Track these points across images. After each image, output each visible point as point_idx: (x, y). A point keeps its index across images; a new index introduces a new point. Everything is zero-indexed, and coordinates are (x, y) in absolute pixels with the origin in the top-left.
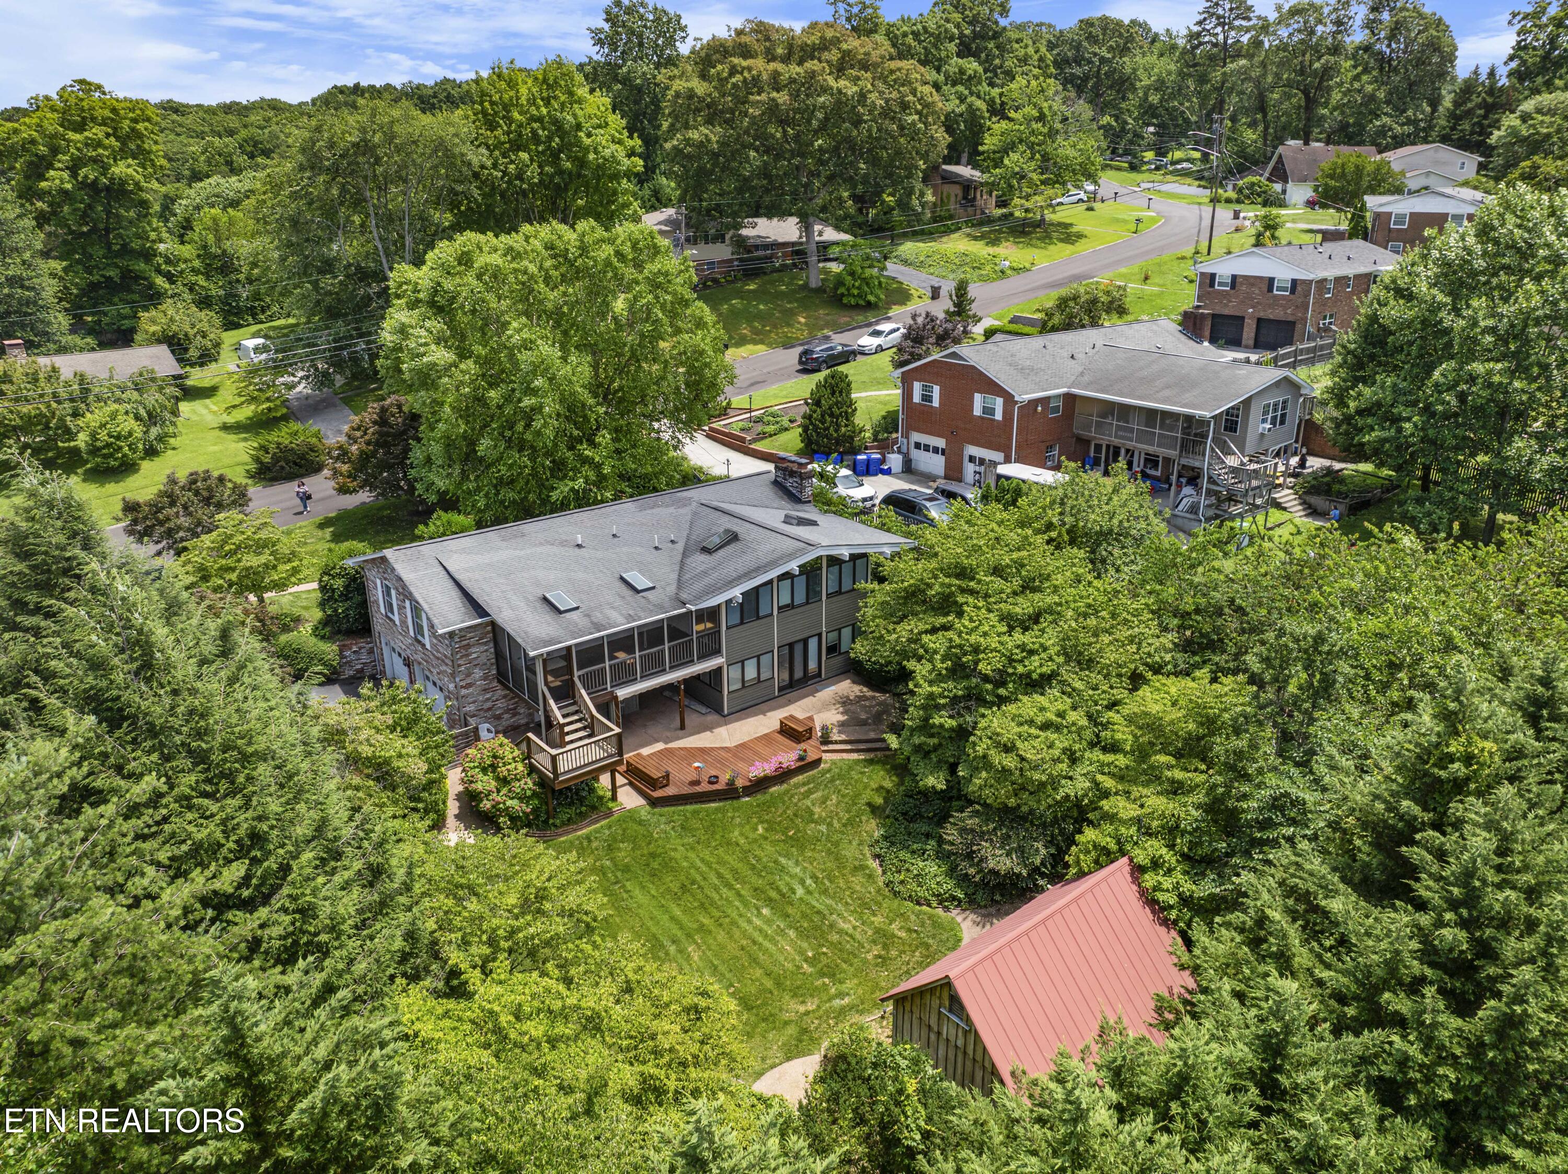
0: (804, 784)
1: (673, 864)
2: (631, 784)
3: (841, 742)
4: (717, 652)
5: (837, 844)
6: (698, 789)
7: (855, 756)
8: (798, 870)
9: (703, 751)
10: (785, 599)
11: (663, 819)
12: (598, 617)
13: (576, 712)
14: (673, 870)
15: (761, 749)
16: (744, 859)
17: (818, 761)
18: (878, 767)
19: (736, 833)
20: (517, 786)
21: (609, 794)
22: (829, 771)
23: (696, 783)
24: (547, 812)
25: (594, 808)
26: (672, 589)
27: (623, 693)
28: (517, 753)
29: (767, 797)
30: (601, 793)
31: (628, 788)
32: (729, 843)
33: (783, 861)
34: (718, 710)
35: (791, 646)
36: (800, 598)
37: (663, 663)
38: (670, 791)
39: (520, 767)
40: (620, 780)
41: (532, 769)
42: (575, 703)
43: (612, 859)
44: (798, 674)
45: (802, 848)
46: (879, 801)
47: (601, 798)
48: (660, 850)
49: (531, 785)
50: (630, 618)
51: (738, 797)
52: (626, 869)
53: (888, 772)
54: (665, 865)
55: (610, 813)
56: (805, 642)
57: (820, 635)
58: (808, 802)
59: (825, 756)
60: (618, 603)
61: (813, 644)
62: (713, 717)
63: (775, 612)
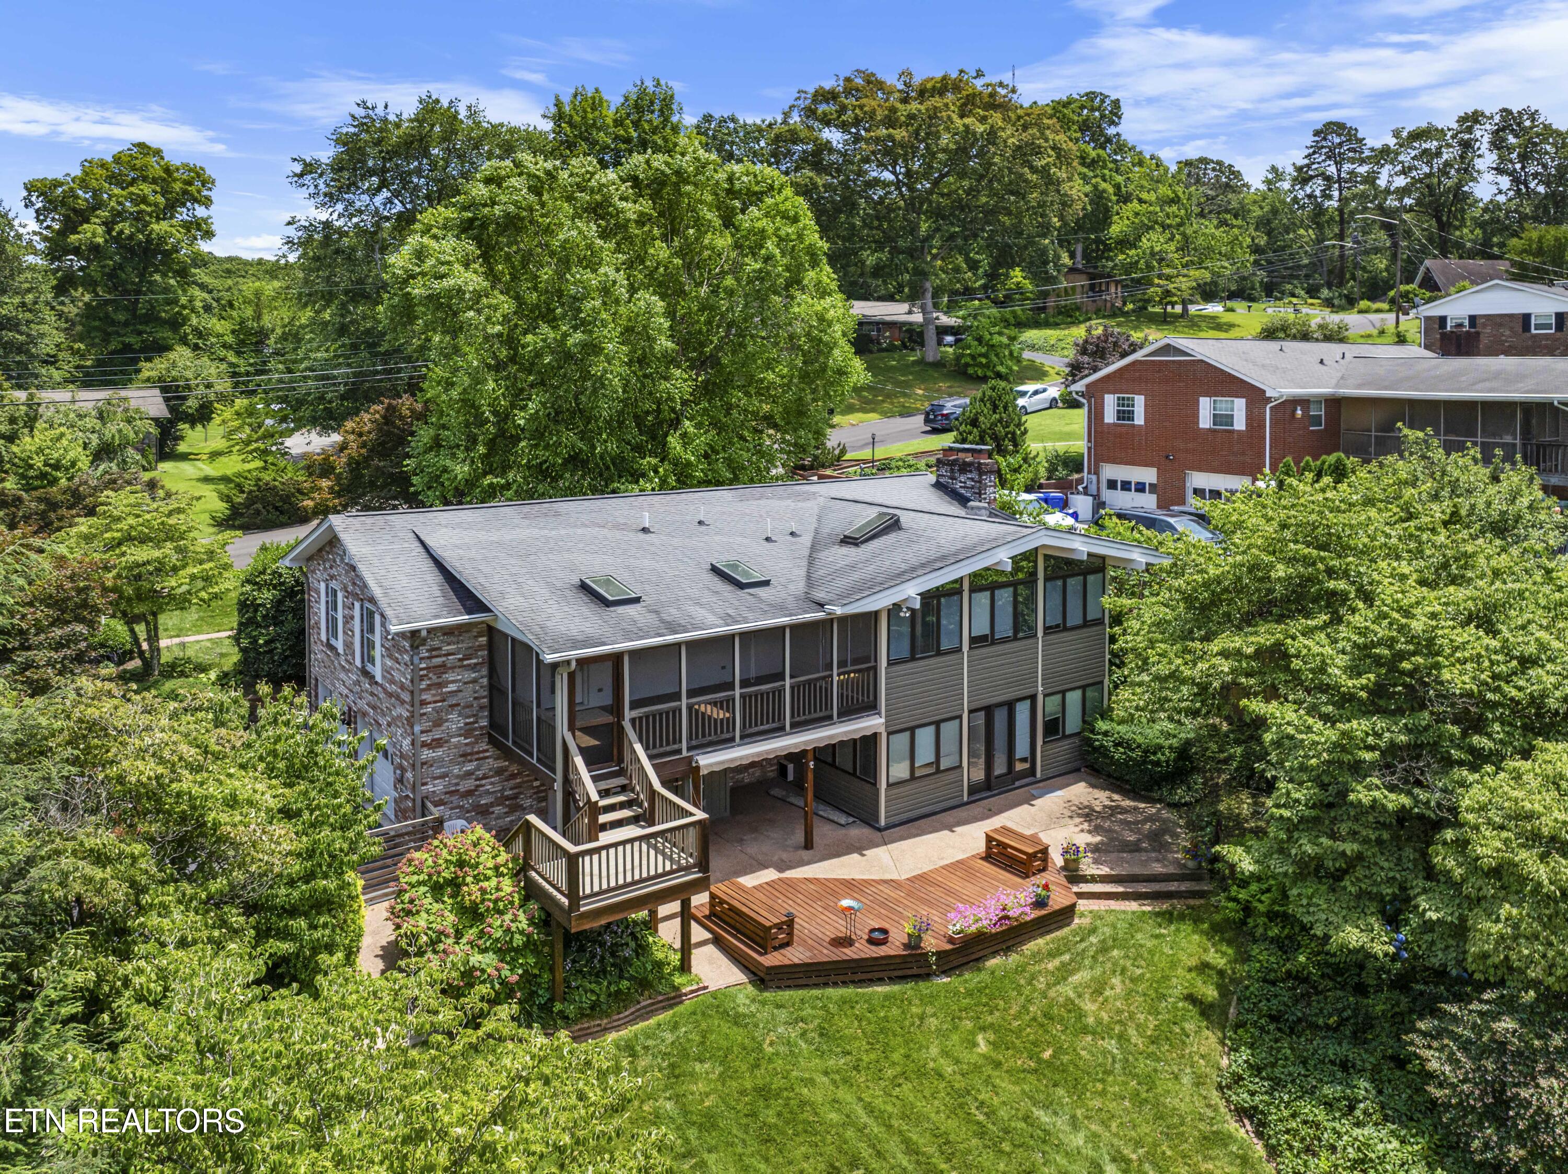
0: (1052, 955)
1: (807, 1115)
2: (717, 941)
3: (1104, 879)
4: (871, 707)
5: (1149, 1081)
6: (849, 953)
7: (1133, 906)
8: (1078, 1140)
9: (850, 886)
10: (982, 627)
11: (783, 1015)
12: (672, 613)
13: (624, 789)
14: (809, 1129)
15: (956, 884)
16: (958, 1109)
17: (1068, 913)
18: (1186, 927)
19: (934, 1051)
20: (496, 926)
21: (675, 959)
22: (1093, 931)
23: (844, 942)
24: (551, 988)
25: (644, 984)
26: (799, 587)
27: (708, 761)
28: (503, 857)
29: (984, 976)
30: (660, 955)
31: (711, 949)
32: (921, 1073)
33: (1044, 1117)
34: (868, 818)
35: (989, 710)
36: (1005, 627)
37: (782, 717)
38: (795, 955)
39: (507, 886)
40: (698, 933)
41: (531, 892)
42: (621, 773)
43: (677, 1098)
44: (1000, 768)
45: (1076, 1088)
46: (1210, 993)
47: (659, 965)
48: (777, 1083)
49: (523, 923)
50: (728, 619)
51: (927, 976)
52: (708, 1122)
53: (1209, 935)
54: (790, 1117)
55: (675, 998)
56: (1010, 706)
57: (1033, 698)
58: (1067, 990)
59: (1083, 905)
60: (707, 598)
61: (1022, 712)
62: (858, 832)
63: (965, 648)
